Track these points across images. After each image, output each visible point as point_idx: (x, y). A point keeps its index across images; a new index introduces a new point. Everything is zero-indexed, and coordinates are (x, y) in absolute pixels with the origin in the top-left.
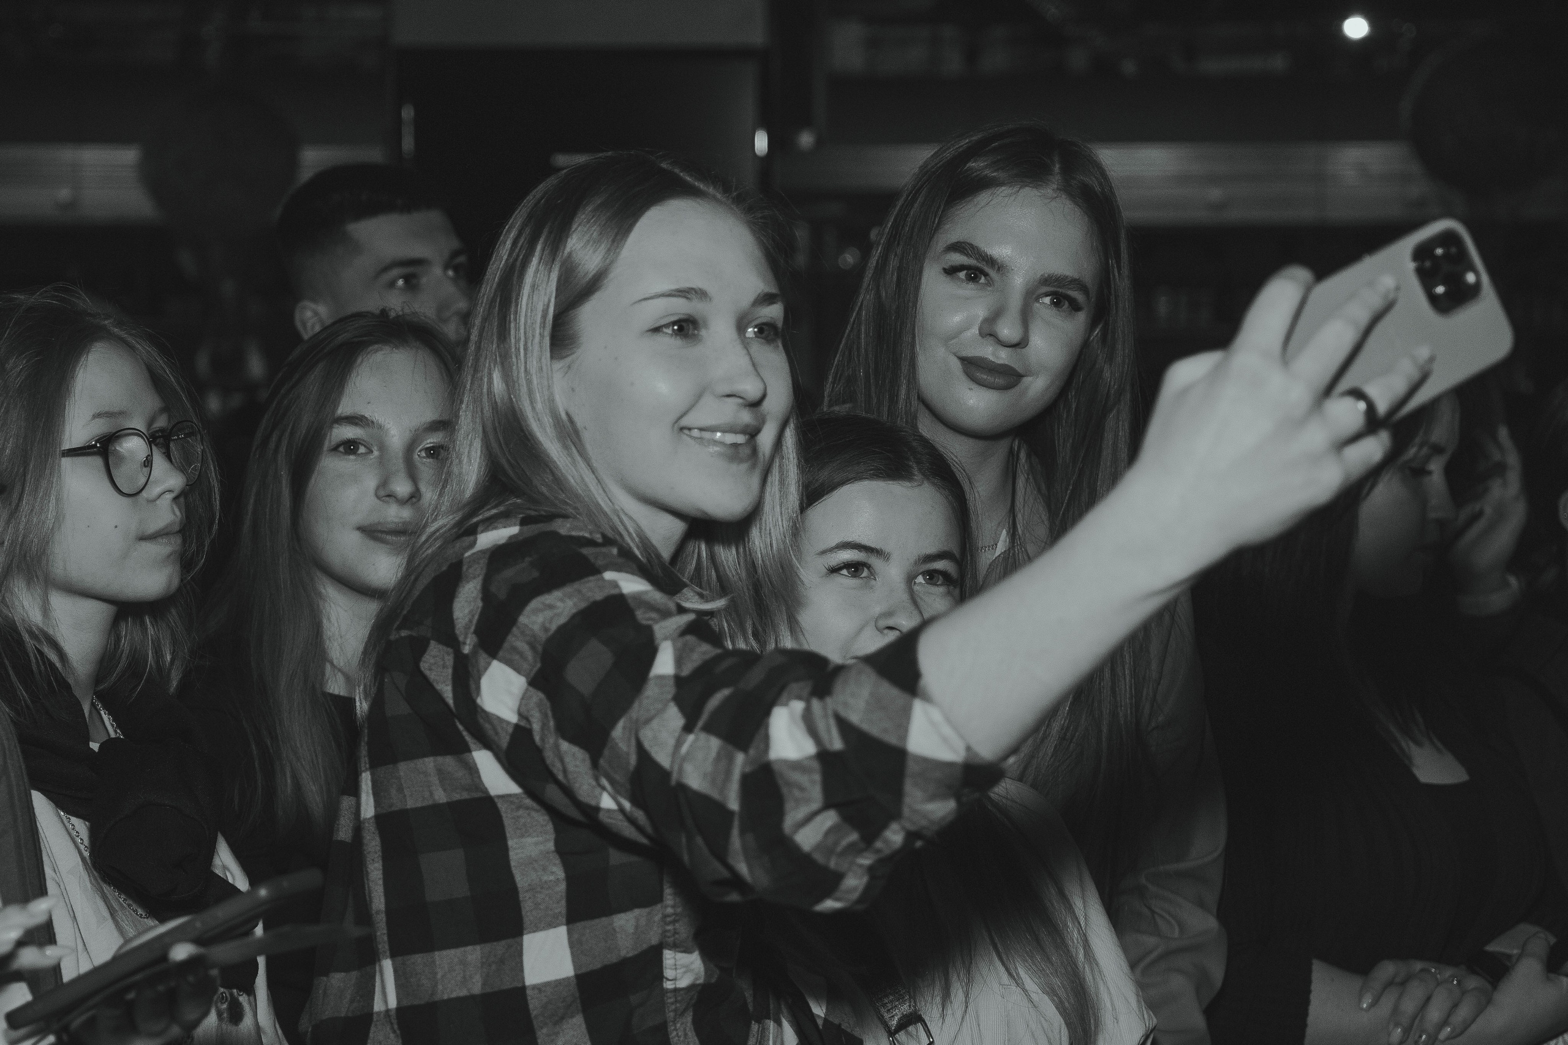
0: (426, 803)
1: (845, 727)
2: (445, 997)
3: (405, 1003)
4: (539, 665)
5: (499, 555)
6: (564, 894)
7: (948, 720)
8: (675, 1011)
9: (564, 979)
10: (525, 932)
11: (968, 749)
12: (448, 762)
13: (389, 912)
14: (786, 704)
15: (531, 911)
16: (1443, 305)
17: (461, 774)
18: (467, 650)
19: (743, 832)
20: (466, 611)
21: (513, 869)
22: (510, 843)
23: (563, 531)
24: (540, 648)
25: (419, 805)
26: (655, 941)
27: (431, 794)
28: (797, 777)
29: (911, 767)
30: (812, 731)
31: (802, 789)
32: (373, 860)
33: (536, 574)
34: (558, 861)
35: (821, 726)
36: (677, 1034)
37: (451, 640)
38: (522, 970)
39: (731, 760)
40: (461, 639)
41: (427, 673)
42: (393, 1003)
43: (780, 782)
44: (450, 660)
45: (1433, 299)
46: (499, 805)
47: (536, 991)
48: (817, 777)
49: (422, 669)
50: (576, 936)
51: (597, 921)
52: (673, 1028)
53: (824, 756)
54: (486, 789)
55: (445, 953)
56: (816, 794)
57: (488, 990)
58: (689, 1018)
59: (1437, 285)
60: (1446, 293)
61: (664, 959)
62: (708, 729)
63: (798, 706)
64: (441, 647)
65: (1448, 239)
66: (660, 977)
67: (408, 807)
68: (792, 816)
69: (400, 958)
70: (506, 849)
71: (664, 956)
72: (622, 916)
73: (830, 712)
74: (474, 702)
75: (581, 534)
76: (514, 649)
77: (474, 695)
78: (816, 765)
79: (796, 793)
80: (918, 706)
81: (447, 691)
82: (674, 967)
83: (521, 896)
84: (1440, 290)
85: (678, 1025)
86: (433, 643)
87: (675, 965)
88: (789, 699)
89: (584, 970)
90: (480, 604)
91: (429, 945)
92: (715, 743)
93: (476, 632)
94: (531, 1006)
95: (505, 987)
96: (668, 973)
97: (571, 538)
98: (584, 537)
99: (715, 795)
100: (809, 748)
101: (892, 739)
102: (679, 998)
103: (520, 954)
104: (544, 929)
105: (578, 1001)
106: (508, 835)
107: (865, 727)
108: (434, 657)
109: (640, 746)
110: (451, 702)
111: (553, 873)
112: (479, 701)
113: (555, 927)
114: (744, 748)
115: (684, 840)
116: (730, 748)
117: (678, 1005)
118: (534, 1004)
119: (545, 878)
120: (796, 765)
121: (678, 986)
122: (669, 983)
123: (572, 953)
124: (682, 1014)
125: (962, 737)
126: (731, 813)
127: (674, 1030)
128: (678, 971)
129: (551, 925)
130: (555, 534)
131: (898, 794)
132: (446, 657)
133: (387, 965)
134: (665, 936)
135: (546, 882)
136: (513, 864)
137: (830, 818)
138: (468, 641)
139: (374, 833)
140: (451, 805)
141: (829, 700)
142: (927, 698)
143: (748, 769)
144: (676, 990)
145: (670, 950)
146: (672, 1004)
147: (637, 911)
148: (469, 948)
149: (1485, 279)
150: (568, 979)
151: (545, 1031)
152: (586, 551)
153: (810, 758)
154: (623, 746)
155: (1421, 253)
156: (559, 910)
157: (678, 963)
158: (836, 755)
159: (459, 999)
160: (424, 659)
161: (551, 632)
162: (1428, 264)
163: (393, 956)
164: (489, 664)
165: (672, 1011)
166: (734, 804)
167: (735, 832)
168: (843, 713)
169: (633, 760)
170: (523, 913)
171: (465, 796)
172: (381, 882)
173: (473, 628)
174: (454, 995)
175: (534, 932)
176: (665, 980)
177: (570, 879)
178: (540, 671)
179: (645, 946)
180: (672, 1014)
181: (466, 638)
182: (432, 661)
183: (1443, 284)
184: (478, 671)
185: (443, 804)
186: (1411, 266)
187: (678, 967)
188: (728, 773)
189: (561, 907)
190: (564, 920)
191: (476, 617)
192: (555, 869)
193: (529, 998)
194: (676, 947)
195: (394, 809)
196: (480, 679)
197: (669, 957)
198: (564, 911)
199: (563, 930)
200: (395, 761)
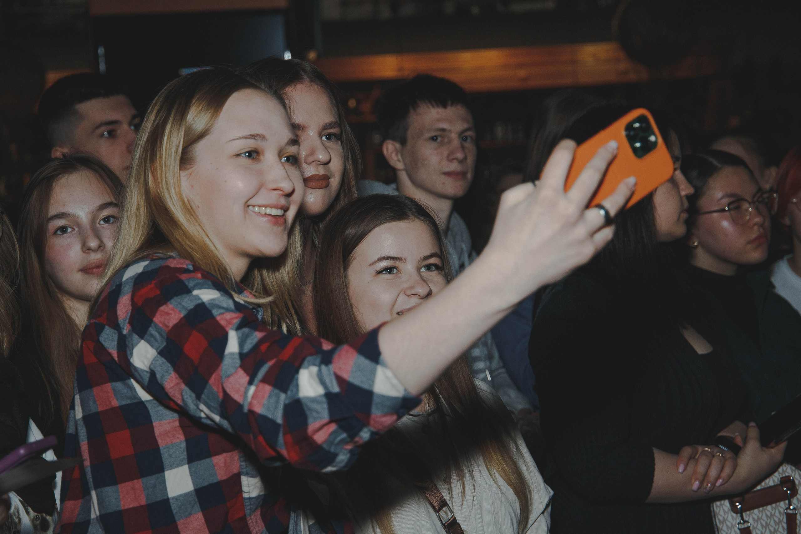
0: (107, 408)
1: (340, 380)
2: (126, 508)
3: (103, 512)
4: (165, 344)
5: (139, 280)
6: (185, 449)
7: (395, 376)
8: (250, 509)
9: (189, 492)
10: (165, 470)
11: (406, 390)
12: (119, 385)
13: (92, 466)
14: (307, 368)
15: (167, 459)
16: (640, 153)
17: (125, 391)
18: (125, 332)
19: (284, 434)
20: (124, 311)
21: (157, 437)
22: (154, 424)
23: (172, 265)
24: (165, 335)
25: (104, 409)
26: (236, 471)
27: (110, 402)
28: (314, 406)
29: (376, 400)
30: (323, 383)
31: (318, 412)
32: (82, 440)
33: (158, 292)
34: (181, 431)
35: (327, 380)
36: (252, 521)
37: (116, 326)
38: (166, 490)
39: (278, 398)
40: (122, 326)
41: (103, 343)
42: (98, 513)
43: (305, 408)
44: (116, 337)
45: (635, 150)
46: (147, 406)
47: (174, 500)
48: (325, 406)
49: (100, 340)
50: (193, 469)
51: (203, 461)
52: (249, 518)
53: (329, 395)
54: (140, 397)
55: (123, 485)
56: (325, 416)
57: (150, 502)
58: (258, 512)
59: (636, 142)
60: (641, 147)
61: (242, 481)
62: (264, 380)
63: (314, 369)
64: (111, 330)
65: (642, 119)
66: (240, 491)
67: (99, 410)
68: (312, 426)
69: (99, 489)
70: (152, 427)
71: (242, 480)
72: (217, 457)
73: (332, 373)
74: (129, 361)
75: (182, 266)
76: (151, 335)
77: (129, 357)
78: (324, 400)
79: (315, 414)
80: (380, 370)
81: (114, 353)
82: (247, 486)
83: (161, 451)
84: (638, 145)
85: (253, 517)
86: (107, 327)
87: (248, 484)
88: (309, 365)
89: (199, 486)
90: (130, 308)
91: (114, 482)
92: (268, 388)
93: (129, 323)
94: (173, 508)
95: (158, 499)
96: (245, 489)
97: (177, 268)
98: (183, 268)
99: (270, 415)
100: (320, 391)
101: (366, 386)
102: (252, 503)
103: (164, 481)
104: (176, 467)
105: (198, 503)
106: (153, 420)
107: (351, 380)
108: (107, 335)
109: (224, 391)
110: (116, 359)
111: (178, 438)
112: (131, 360)
113: (182, 466)
114: (284, 389)
115: (252, 437)
116: (277, 391)
117: (252, 506)
118: (174, 507)
119: (174, 441)
120: (314, 400)
121: (251, 496)
122: (245, 494)
123: (192, 479)
124: (255, 510)
125: (402, 384)
126: (279, 425)
127: (250, 519)
128: (250, 488)
129: (179, 465)
130: (168, 267)
131: (368, 413)
132: (114, 335)
133: (93, 493)
134: (241, 468)
135: (175, 443)
136: (156, 435)
137: (333, 427)
138: (125, 328)
139: (82, 426)
140: (122, 408)
141: (331, 366)
142: (385, 365)
143: (287, 402)
144: (250, 498)
145: (245, 476)
146: (248, 505)
147: (224, 455)
148: (136, 481)
149: (660, 140)
150: (191, 491)
151: (181, 521)
152: (184, 277)
153: (321, 396)
154: (215, 389)
155: (629, 127)
156: (183, 457)
157: (250, 483)
158: (336, 395)
159: (134, 509)
160: (101, 335)
161: (170, 328)
162: (632, 133)
163: (96, 488)
164: (139, 342)
165: (248, 509)
166: (279, 420)
167: (281, 435)
168: (339, 373)
169: (221, 395)
170: (163, 460)
171: (129, 402)
172: (87, 451)
173: (127, 321)
174: (131, 506)
175: (170, 469)
176: (243, 493)
177: (187, 441)
178: (165, 347)
179: (231, 474)
180: (249, 511)
181: (124, 325)
182: (106, 336)
183: (639, 142)
184: (132, 345)
185: (117, 407)
186: (624, 133)
187: (250, 485)
188: (277, 403)
189: (184, 455)
190: (186, 462)
191: (129, 315)
192: (179, 436)
193: (171, 504)
194: (247, 474)
195: (92, 412)
196: (133, 349)
197: (245, 480)
198: (186, 457)
199: (186, 467)
200: (91, 387)
